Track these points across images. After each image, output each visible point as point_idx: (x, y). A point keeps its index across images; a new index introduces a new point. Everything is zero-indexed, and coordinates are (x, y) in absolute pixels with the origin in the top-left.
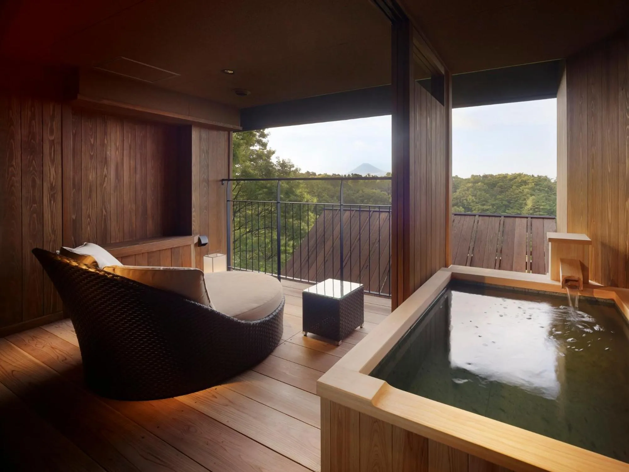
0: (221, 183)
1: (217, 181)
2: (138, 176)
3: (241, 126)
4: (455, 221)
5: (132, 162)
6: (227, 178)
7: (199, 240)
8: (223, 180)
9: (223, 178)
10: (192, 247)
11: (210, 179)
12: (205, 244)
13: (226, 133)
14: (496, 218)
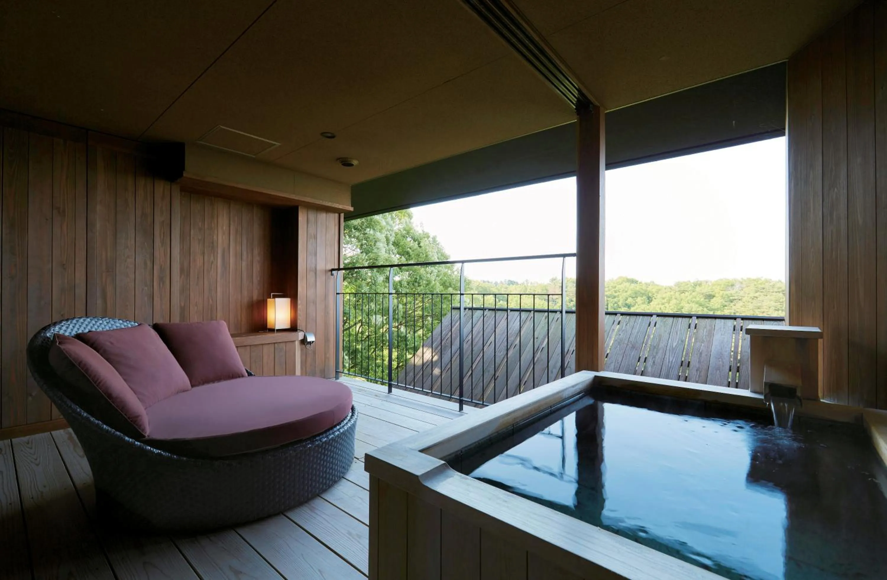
0: (330, 273)
1: (326, 271)
2: (244, 264)
3: (352, 206)
4: (620, 323)
5: (238, 248)
6: (336, 267)
7: (305, 338)
8: (333, 270)
9: (333, 268)
10: (297, 343)
11: (318, 268)
12: (310, 343)
13: (337, 215)
14: (684, 319)
